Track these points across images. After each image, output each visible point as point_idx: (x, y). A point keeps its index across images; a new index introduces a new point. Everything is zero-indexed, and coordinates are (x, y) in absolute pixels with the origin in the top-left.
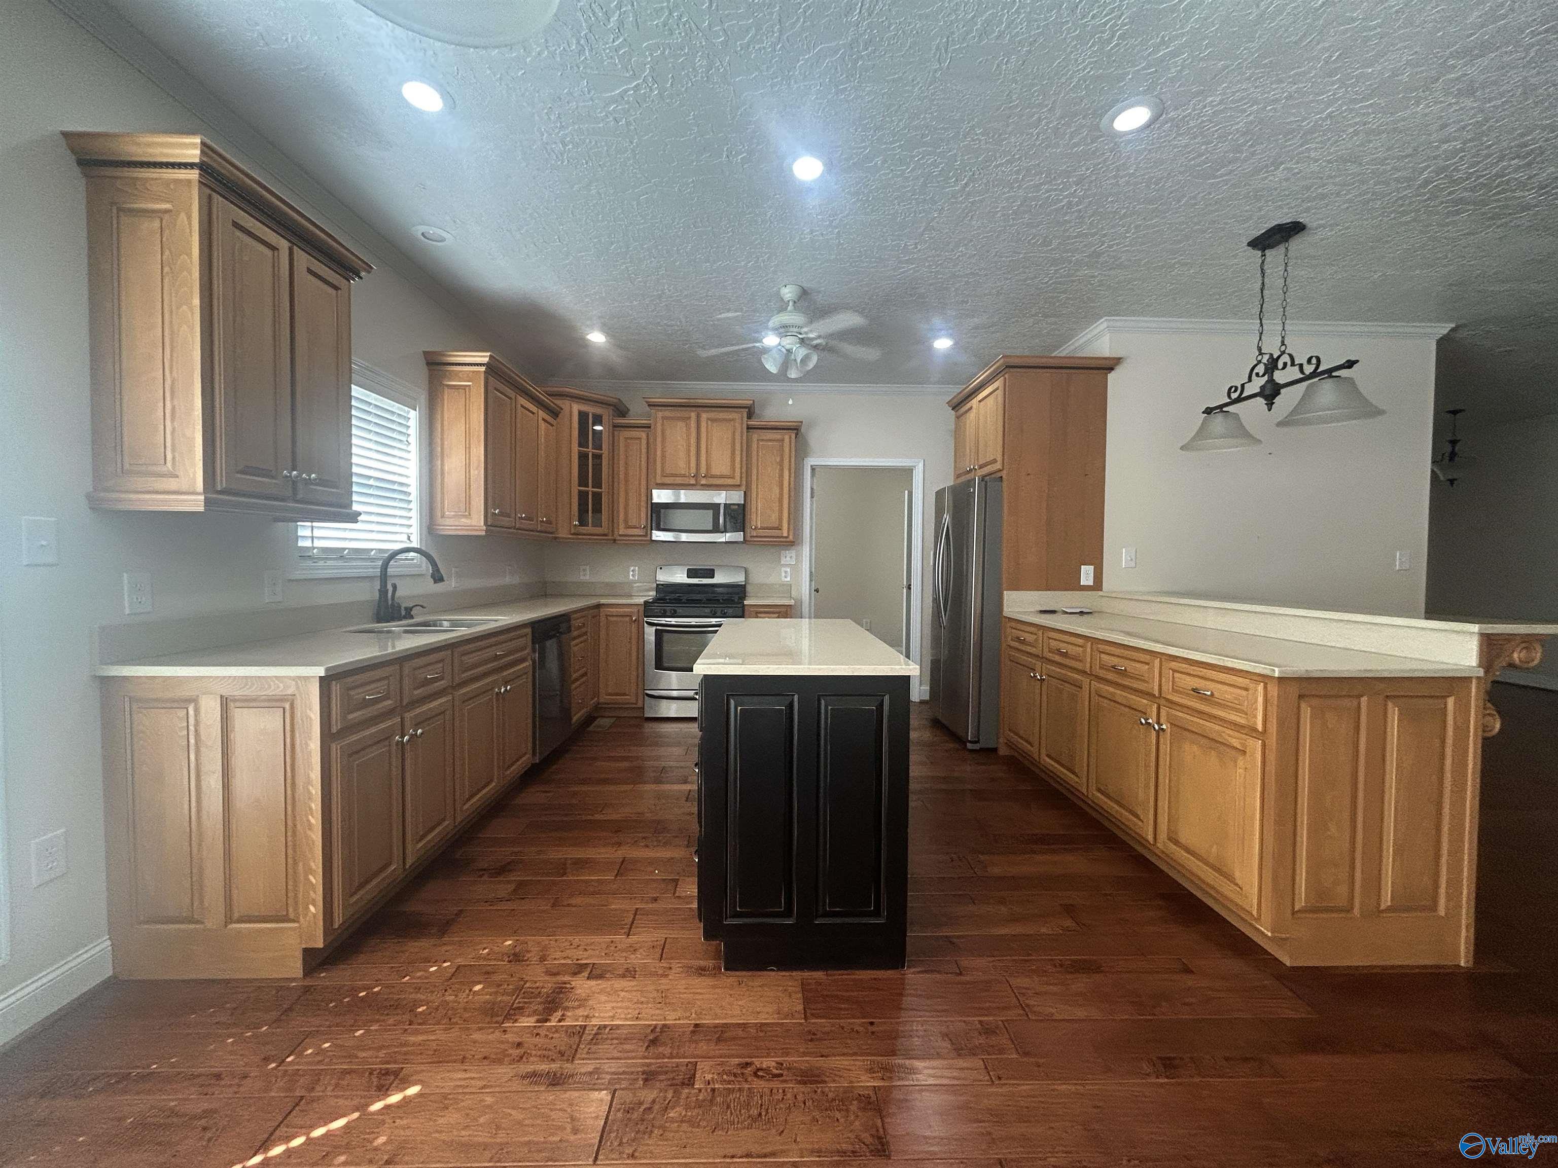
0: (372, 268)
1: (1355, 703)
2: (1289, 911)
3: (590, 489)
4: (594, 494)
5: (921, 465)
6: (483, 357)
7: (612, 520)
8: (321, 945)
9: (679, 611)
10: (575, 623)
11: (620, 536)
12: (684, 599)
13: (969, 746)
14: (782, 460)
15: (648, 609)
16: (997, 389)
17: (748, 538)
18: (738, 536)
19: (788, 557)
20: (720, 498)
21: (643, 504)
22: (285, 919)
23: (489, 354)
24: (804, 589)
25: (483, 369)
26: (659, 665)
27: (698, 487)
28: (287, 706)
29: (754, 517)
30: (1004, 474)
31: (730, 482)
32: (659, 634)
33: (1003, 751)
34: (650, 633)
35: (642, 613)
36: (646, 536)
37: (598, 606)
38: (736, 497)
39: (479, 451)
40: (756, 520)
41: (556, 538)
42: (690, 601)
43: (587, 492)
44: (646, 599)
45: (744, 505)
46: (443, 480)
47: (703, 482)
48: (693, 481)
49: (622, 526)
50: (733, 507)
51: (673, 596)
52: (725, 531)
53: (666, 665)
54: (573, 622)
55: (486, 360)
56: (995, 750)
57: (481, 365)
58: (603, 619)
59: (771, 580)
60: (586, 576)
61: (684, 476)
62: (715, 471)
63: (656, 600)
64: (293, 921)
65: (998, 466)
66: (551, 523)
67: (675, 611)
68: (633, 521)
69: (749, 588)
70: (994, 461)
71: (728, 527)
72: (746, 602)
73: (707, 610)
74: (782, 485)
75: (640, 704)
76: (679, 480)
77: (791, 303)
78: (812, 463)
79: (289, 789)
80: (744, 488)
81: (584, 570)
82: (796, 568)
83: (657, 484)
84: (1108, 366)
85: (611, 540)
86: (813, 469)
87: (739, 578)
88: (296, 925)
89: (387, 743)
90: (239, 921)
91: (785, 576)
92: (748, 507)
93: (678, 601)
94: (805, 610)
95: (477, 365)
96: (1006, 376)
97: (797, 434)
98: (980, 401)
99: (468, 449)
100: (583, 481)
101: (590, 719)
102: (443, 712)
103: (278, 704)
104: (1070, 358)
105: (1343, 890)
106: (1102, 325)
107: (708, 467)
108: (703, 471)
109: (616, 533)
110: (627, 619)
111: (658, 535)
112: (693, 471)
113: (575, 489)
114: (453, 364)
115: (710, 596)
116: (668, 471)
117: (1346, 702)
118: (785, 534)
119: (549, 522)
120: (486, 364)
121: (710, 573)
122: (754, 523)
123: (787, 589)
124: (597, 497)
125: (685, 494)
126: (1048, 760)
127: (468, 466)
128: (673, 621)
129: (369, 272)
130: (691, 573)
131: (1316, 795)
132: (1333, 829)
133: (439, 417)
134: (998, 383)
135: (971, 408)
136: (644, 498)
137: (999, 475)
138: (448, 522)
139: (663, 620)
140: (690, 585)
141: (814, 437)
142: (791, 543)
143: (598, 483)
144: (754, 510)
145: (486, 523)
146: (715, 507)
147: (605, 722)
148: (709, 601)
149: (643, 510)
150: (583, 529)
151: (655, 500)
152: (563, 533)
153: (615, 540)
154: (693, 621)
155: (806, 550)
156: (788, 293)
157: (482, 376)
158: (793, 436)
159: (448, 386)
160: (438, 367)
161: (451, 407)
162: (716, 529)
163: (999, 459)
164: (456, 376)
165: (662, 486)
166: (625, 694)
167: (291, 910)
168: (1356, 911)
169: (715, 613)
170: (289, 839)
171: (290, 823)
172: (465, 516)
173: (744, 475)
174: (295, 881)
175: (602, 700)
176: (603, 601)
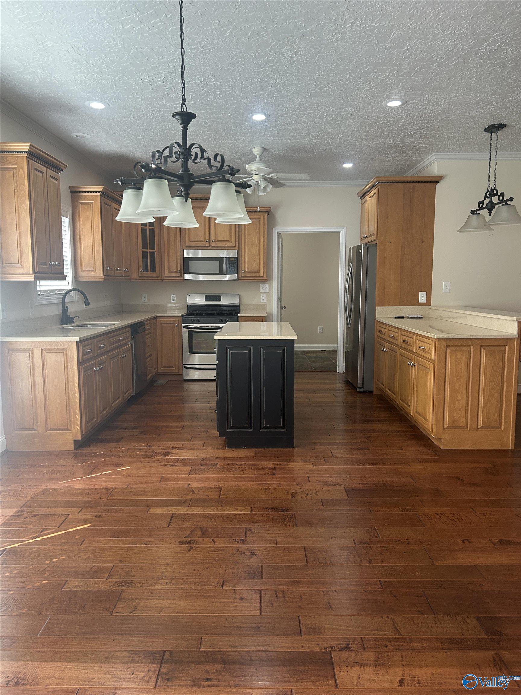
0: (66, 166)
1: (469, 349)
2: (442, 428)
3: (148, 250)
4: (150, 252)
5: (344, 230)
6: (100, 188)
7: (161, 268)
8: (80, 439)
9: (202, 320)
10: (147, 327)
11: (166, 277)
12: (204, 312)
13: (358, 390)
14: (259, 229)
15: (184, 319)
16: (375, 194)
17: (240, 278)
18: (234, 277)
19: (264, 288)
20: (223, 254)
21: (179, 258)
22: (66, 429)
23: (102, 187)
24: (274, 307)
25: (99, 194)
26: (191, 351)
27: (211, 248)
28: (65, 352)
29: (243, 265)
30: (377, 242)
31: (229, 244)
32: (191, 334)
33: (375, 392)
34: (185, 333)
35: (180, 322)
36: (181, 277)
37: (156, 318)
38: (232, 254)
39: (98, 237)
40: (244, 266)
41: (131, 279)
42: (207, 315)
43: (147, 252)
44: (182, 313)
45: (237, 258)
46: (81, 253)
47: (213, 244)
48: (207, 245)
49: (167, 271)
50: (231, 259)
51: (198, 312)
52: (227, 274)
53: (194, 351)
54: (146, 326)
55: (101, 190)
56: (371, 392)
57: (98, 192)
58: (159, 325)
59: (255, 302)
60: (145, 300)
61: (202, 241)
62: (220, 238)
63: (188, 314)
64: (69, 430)
65: (374, 238)
66: (129, 271)
67: (199, 320)
68: (173, 268)
69: (241, 307)
70: (373, 234)
71: (228, 271)
72: (239, 315)
73: (217, 320)
74: (260, 245)
75: (181, 373)
76: (199, 244)
77: (258, 156)
78: (278, 231)
79: (66, 383)
80: (237, 248)
81: (144, 297)
82: (269, 295)
83: (187, 246)
84: (436, 180)
85: (161, 280)
86: (279, 234)
87: (235, 301)
88: (71, 432)
89: (92, 370)
90: (50, 430)
91: (262, 299)
92: (240, 259)
93: (200, 314)
94: (275, 318)
95: (97, 192)
96: (379, 187)
97: (268, 215)
98: (370, 198)
99: (93, 236)
100: (144, 246)
101: (153, 381)
102: (105, 362)
103: (62, 351)
104: (413, 177)
105: (462, 420)
106: (432, 157)
107: (216, 235)
108: (213, 238)
109: (163, 276)
110: (173, 325)
111: (187, 277)
112: (207, 238)
113: (141, 250)
114: (84, 192)
115: (219, 312)
116: (193, 238)
117: (465, 348)
118: (262, 275)
119: (128, 271)
120: (102, 192)
121: (218, 298)
122: (243, 269)
123: (264, 306)
124: (153, 254)
125: (202, 253)
126: (388, 391)
127: (93, 245)
128: (198, 326)
129: (66, 168)
130: (207, 298)
131: (452, 384)
132: (459, 397)
133: (78, 220)
134: (375, 191)
135: (366, 201)
136: (179, 255)
137: (374, 243)
138: (83, 274)
139: (193, 326)
140: (207, 305)
141: (279, 215)
142: (265, 280)
143: (152, 247)
144: (243, 261)
145: (103, 275)
146: (220, 260)
147: (161, 382)
148: (218, 314)
149: (179, 261)
150: (146, 274)
151: (186, 256)
152: (134, 276)
153: (163, 280)
154: (210, 326)
155: (275, 284)
156: (256, 151)
157: (99, 198)
158: (266, 215)
159: (81, 203)
160: (76, 194)
161: (83, 215)
162: (221, 273)
163: (375, 234)
164: (86, 198)
165: (189, 247)
166: (172, 367)
167: (69, 426)
168: (469, 428)
169: (222, 321)
170: (67, 401)
171: (67, 395)
172: (92, 271)
173: (237, 240)
174: (70, 416)
175: (159, 371)
176: (158, 315)
